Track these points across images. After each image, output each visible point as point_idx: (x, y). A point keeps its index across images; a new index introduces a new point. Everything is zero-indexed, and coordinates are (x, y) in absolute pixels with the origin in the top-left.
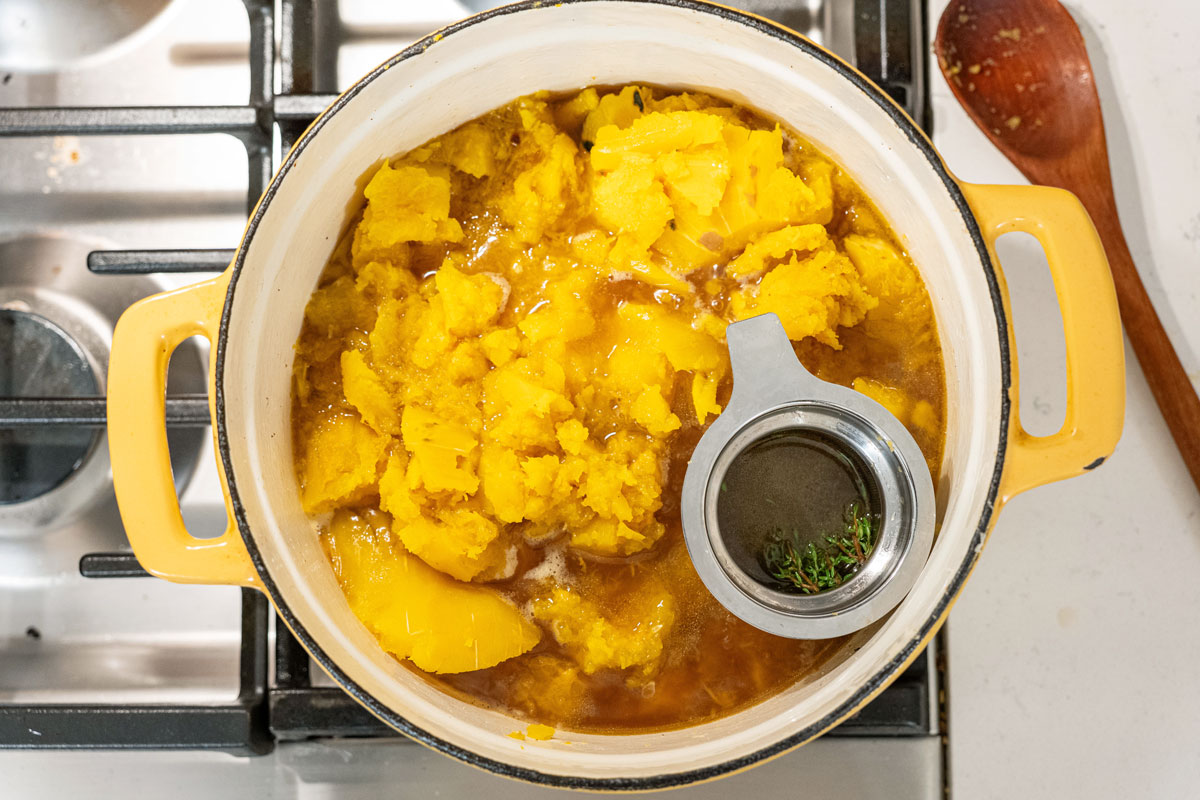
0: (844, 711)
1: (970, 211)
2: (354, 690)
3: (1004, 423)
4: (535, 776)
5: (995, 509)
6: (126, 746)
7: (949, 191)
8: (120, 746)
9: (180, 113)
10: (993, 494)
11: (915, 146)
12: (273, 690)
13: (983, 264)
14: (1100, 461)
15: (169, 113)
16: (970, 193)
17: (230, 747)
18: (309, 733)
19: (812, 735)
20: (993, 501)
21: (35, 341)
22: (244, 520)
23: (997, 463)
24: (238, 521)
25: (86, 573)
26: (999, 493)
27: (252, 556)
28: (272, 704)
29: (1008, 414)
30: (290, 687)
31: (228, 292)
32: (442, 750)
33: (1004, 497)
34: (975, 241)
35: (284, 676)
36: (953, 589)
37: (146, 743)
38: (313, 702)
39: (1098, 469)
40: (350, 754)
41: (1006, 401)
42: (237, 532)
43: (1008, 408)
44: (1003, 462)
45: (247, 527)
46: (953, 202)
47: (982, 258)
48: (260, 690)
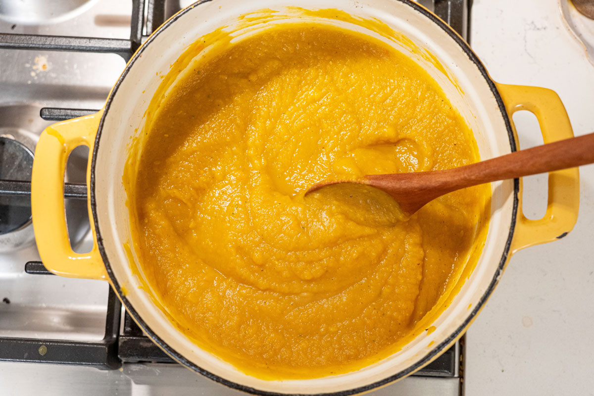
0: (422, 363)
1: (500, 97)
2: (156, 340)
3: (515, 211)
4: (252, 390)
5: (508, 257)
6: (42, 361)
7: (490, 86)
8: (39, 361)
10: (507, 249)
11: (472, 62)
12: (121, 336)
13: (507, 126)
14: (565, 234)
16: (500, 89)
17: (96, 365)
18: (139, 360)
19: (404, 375)
20: (507, 252)
21: (14, 154)
22: (102, 244)
23: (510, 233)
24: (99, 245)
25: (28, 271)
26: (511, 249)
27: (105, 264)
28: (120, 344)
29: (517, 207)
30: (130, 335)
31: (101, 122)
32: (203, 374)
33: (513, 251)
34: (502, 114)
35: (128, 329)
36: (484, 299)
37: (53, 361)
38: (141, 344)
39: (564, 238)
40: (159, 371)
41: (516, 199)
42: (98, 251)
43: (517, 203)
44: (513, 232)
45: (103, 248)
46: (492, 93)
47: (506, 123)
48: (115, 336)
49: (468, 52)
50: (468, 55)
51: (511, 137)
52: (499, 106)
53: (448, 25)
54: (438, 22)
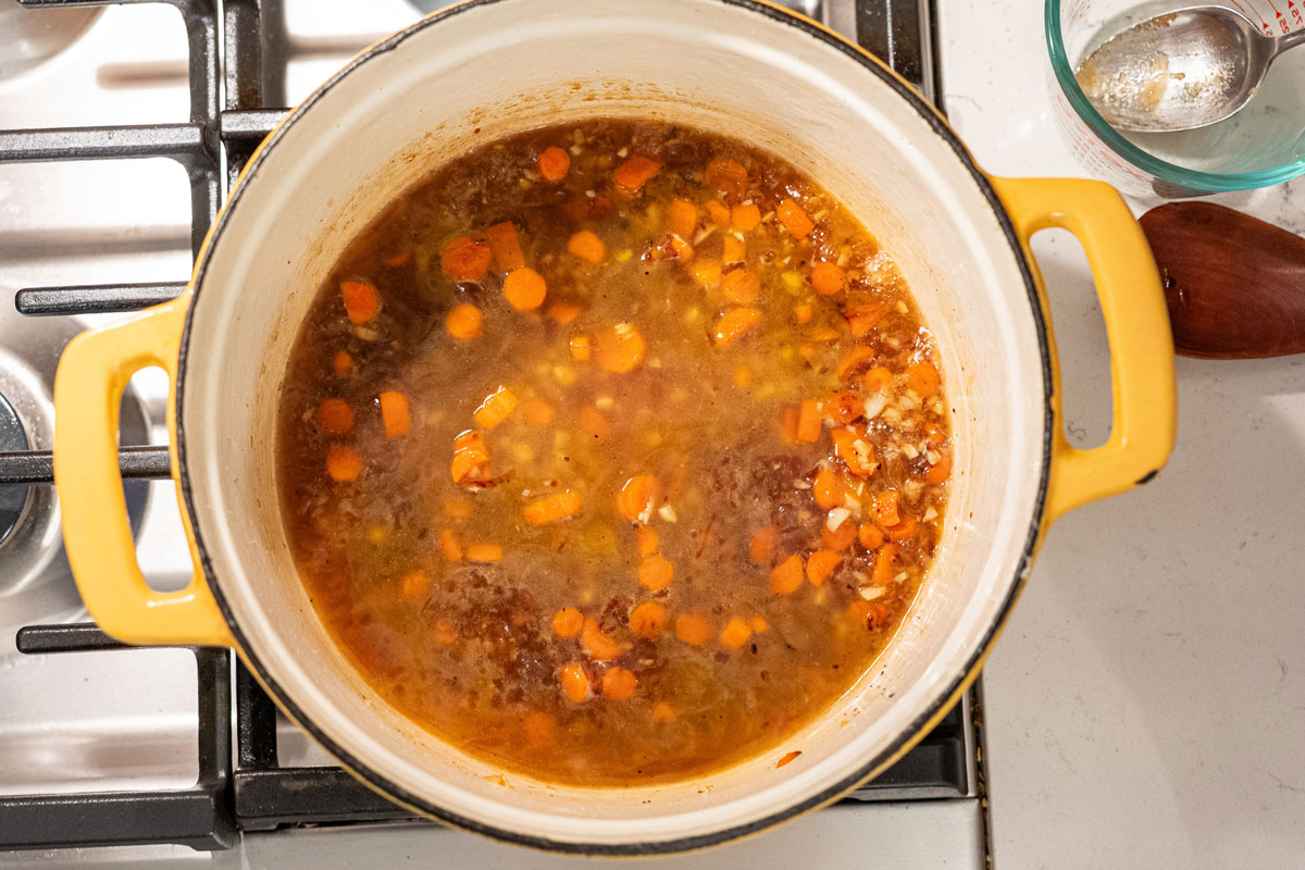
1: (1002, 206)
3: (1047, 436)
5: (1041, 530)
7: (979, 184)
9: (116, 134)
10: (1039, 514)
11: (939, 138)
12: (237, 772)
13: (1019, 264)
14: (1152, 475)
15: (105, 134)
20: (1039, 520)
23: (1042, 480)
24: (205, 571)
25: (24, 648)
26: (1045, 512)
27: (221, 609)
28: (237, 789)
29: (1051, 427)
30: (257, 769)
33: (1050, 516)
34: (1009, 239)
35: (249, 757)
38: (284, 784)
39: (1151, 483)
41: (1049, 412)
42: (205, 584)
43: (1051, 419)
44: (1048, 478)
45: (215, 578)
46: (983, 197)
47: (1017, 258)
48: (222, 774)
49: (929, 117)
50: (930, 123)
51: (1030, 285)
52: (1001, 224)
53: (891, 70)
54: (863, 60)
